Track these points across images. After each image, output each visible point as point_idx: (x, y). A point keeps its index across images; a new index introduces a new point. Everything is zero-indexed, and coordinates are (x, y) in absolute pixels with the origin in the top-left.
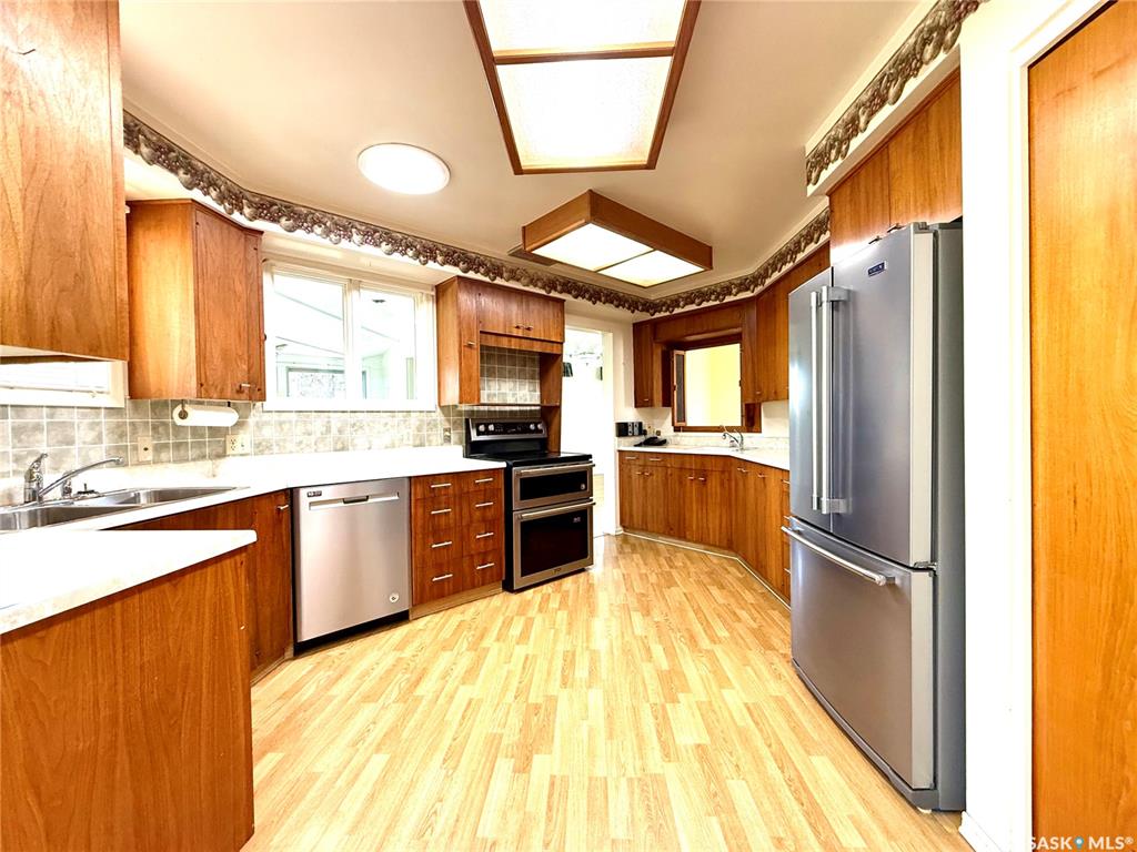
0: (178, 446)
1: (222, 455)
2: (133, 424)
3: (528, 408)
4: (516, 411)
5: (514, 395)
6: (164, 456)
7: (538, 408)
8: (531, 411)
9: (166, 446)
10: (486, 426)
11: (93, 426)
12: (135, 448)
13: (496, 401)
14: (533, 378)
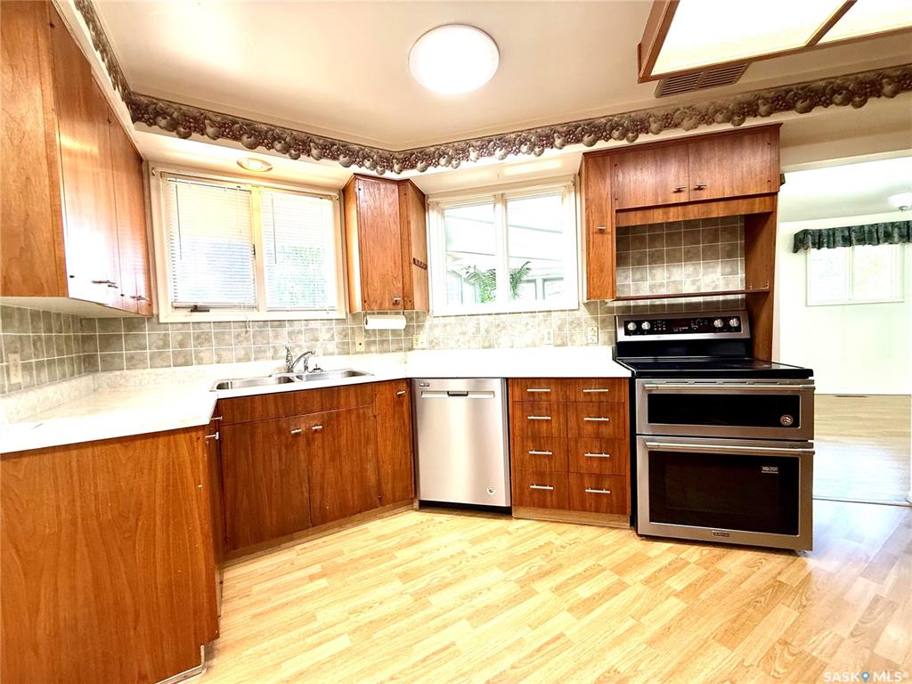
0: (382, 342)
1: (411, 349)
2: (352, 328)
3: (721, 298)
4: (699, 303)
5: (694, 282)
6: (373, 348)
7: (740, 296)
8: (725, 302)
9: (374, 342)
10: (639, 324)
11: (329, 330)
12: (354, 343)
13: (664, 292)
14: (730, 254)
